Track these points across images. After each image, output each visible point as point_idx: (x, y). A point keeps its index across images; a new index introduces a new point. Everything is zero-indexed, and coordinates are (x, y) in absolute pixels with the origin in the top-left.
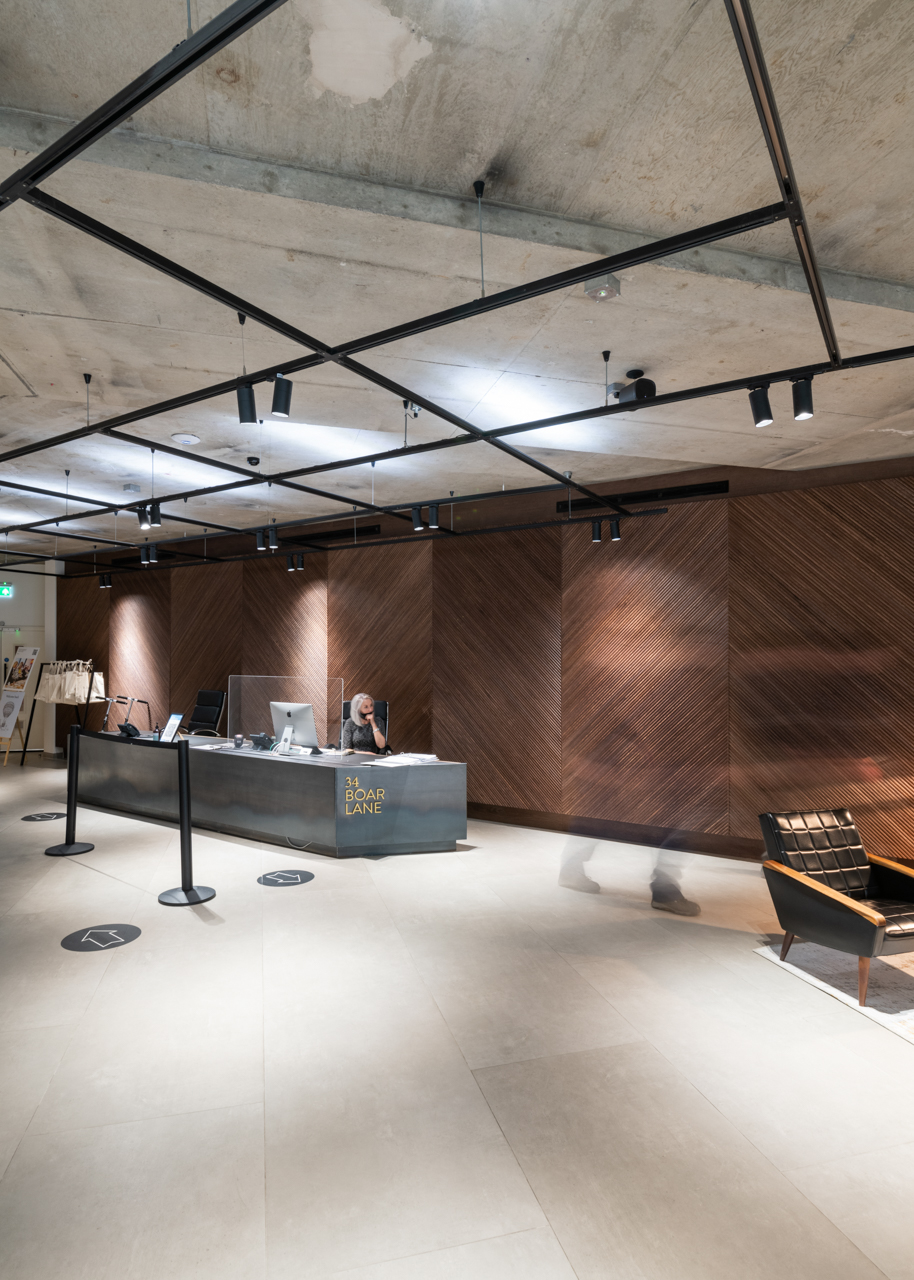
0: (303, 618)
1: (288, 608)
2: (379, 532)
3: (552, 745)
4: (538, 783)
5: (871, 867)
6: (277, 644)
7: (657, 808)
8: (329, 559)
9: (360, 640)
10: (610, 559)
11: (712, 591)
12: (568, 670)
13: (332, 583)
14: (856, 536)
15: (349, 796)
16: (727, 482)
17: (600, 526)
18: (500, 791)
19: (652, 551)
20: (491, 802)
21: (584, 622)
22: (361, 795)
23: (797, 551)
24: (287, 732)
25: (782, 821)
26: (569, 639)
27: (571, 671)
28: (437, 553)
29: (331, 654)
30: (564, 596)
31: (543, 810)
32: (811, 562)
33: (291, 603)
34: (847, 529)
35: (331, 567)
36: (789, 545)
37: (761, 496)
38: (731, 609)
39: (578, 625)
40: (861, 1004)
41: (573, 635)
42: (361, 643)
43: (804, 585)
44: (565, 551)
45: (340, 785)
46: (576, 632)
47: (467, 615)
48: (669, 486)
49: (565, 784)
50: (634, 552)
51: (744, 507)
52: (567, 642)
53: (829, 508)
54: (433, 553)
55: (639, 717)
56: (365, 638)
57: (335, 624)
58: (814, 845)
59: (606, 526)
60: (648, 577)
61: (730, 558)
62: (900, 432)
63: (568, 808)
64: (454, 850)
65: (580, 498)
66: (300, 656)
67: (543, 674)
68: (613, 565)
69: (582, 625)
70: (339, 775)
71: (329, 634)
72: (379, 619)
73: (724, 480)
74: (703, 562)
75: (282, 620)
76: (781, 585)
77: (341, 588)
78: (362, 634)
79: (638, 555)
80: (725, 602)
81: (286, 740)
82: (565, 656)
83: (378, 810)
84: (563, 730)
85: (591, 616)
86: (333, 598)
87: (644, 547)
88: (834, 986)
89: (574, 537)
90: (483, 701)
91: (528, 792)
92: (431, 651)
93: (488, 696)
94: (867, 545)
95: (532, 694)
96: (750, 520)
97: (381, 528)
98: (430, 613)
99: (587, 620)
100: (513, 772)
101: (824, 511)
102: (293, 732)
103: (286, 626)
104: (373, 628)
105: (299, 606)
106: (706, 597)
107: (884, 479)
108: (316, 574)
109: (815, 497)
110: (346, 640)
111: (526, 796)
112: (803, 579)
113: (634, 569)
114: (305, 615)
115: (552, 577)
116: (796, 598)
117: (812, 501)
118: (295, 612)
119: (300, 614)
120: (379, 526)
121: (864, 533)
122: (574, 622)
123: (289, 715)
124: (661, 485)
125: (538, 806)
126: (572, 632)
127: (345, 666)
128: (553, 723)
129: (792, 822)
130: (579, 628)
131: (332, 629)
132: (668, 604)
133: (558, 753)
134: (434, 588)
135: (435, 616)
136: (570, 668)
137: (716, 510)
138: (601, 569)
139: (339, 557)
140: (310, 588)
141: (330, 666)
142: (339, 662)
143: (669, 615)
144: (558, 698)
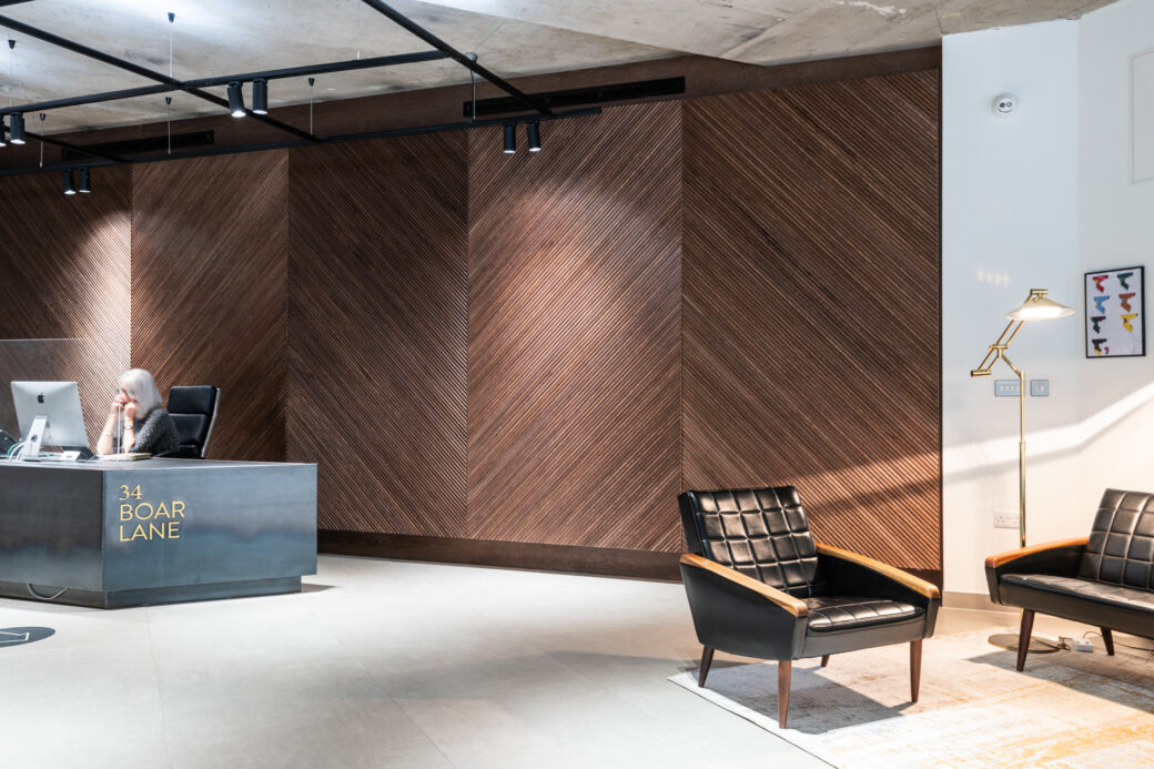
0: (92, 268)
1: (69, 254)
2: (212, 141)
3: (454, 442)
4: (435, 498)
5: (819, 559)
6: (52, 310)
7: (591, 522)
8: (134, 179)
9: (181, 300)
10: (533, 181)
11: (662, 224)
12: (475, 336)
13: (138, 215)
14: (834, 151)
15: (125, 513)
16: (682, 80)
17: (514, 132)
18: (383, 513)
19: (586, 170)
20: (369, 529)
21: (498, 269)
22: (145, 511)
23: (765, 170)
24: (38, 426)
25: (708, 504)
26: (478, 293)
27: (480, 338)
28: (296, 171)
29: (135, 322)
30: (471, 232)
31: (441, 534)
32: (781, 185)
33: (74, 246)
34: (824, 142)
35: (137, 191)
36: (757, 163)
37: (723, 97)
38: (685, 249)
39: (489, 273)
40: (781, 727)
41: (483, 287)
42: (183, 304)
43: (773, 215)
44: (472, 170)
45: (110, 497)
46: (488, 282)
47: (338, 261)
48: (610, 83)
49: (472, 496)
50: (561, 170)
51: (702, 112)
52: (476, 296)
53: (803, 113)
54: (290, 171)
55: (569, 398)
56: (188, 298)
57: (144, 277)
58: (747, 532)
59: (522, 132)
60: (582, 205)
61: (685, 179)
62: (876, 8)
63: (475, 530)
64: (299, 591)
65: (500, 96)
66: (89, 326)
67: (443, 343)
68: (536, 190)
69: (496, 273)
70: (108, 481)
71: (134, 291)
72: (210, 269)
73: (680, 75)
74: (651, 184)
75: (60, 272)
76: (746, 215)
77: (153, 223)
78: (184, 291)
79: (568, 175)
80: (678, 239)
81: (34, 438)
82: (472, 316)
83: (173, 534)
84: (470, 420)
85: (507, 259)
86: (140, 239)
87: (576, 166)
88: (757, 710)
89: (485, 148)
90: (359, 384)
91: (421, 511)
92: (285, 314)
93: (367, 376)
94: (847, 163)
95: (428, 372)
96: (709, 129)
97: (215, 135)
98: (285, 260)
99: (503, 265)
100: (400, 484)
101: (796, 118)
102: (48, 425)
103: (66, 281)
104: (201, 280)
105: (86, 250)
106: (654, 233)
107: (867, 77)
108: (114, 201)
109: (786, 99)
110: (159, 300)
111: (418, 517)
112: (772, 206)
113: (563, 194)
114: (97, 264)
115: (455, 205)
116: (764, 232)
117: (783, 106)
118: (81, 261)
119: (90, 264)
120: (211, 133)
121: (843, 147)
122: (484, 269)
123: (41, 399)
124: (600, 82)
125: (435, 530)
126: (482, 282)
127: (157, 339)
128: (456, 411)
129: (720, 503)
130: (492, 278)
131: (138, 285)
132: (606, 242)
133: (462, 454)
134: (290, 223)
135: (291, 263)
136: (479, 333)
137: (666, 117)
138: (520, 195)
139: (149, 175)
140: (104, 223)
141: (135, 341)
142: (149, 334)
143: (607, 258)
144: (462, 376)
